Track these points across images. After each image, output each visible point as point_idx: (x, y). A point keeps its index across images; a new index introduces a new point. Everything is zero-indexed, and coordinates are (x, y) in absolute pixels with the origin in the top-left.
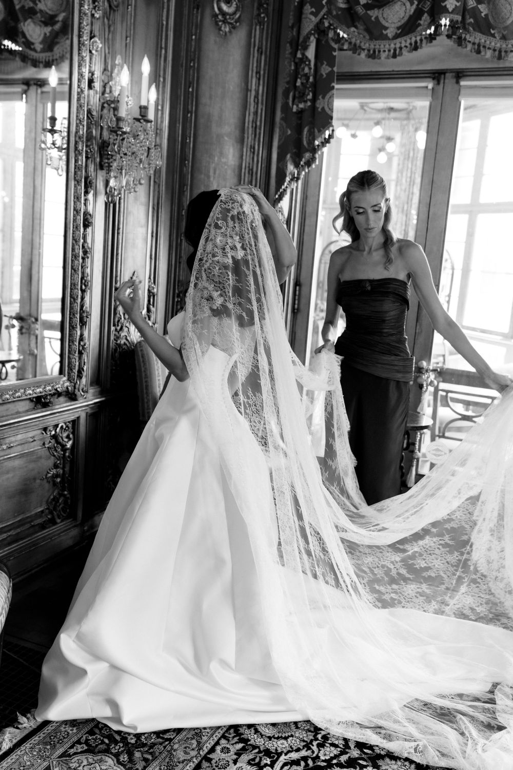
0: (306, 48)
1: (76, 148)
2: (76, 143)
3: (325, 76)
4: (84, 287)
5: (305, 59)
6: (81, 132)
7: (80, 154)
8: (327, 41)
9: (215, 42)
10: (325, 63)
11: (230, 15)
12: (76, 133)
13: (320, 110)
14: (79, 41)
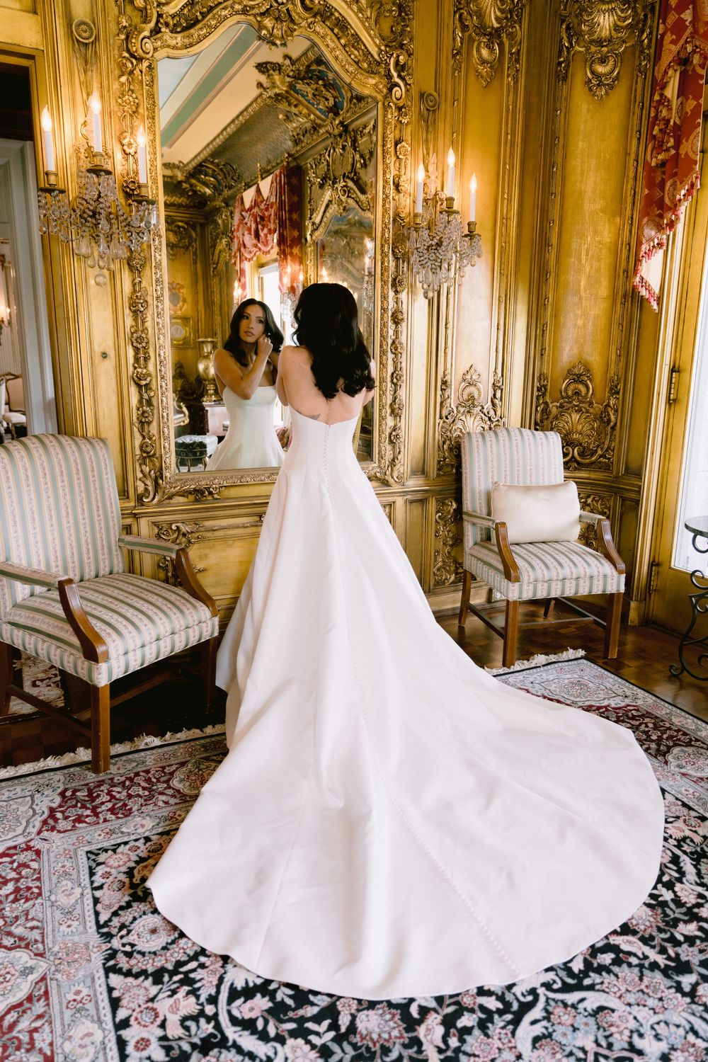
0: (664, 86)
1: (382, 251)
2: (382, 246)
3: (690, 112)
4: (395, 380)
5: (664, 100)
6: (387, 236)
7: (387, 256)
8: (694, 70)
9: (589, 110)
10: (691, 96)
11: (605, 75)
12: (382, 236)
13: (683, 156)
14: (383, 150)
